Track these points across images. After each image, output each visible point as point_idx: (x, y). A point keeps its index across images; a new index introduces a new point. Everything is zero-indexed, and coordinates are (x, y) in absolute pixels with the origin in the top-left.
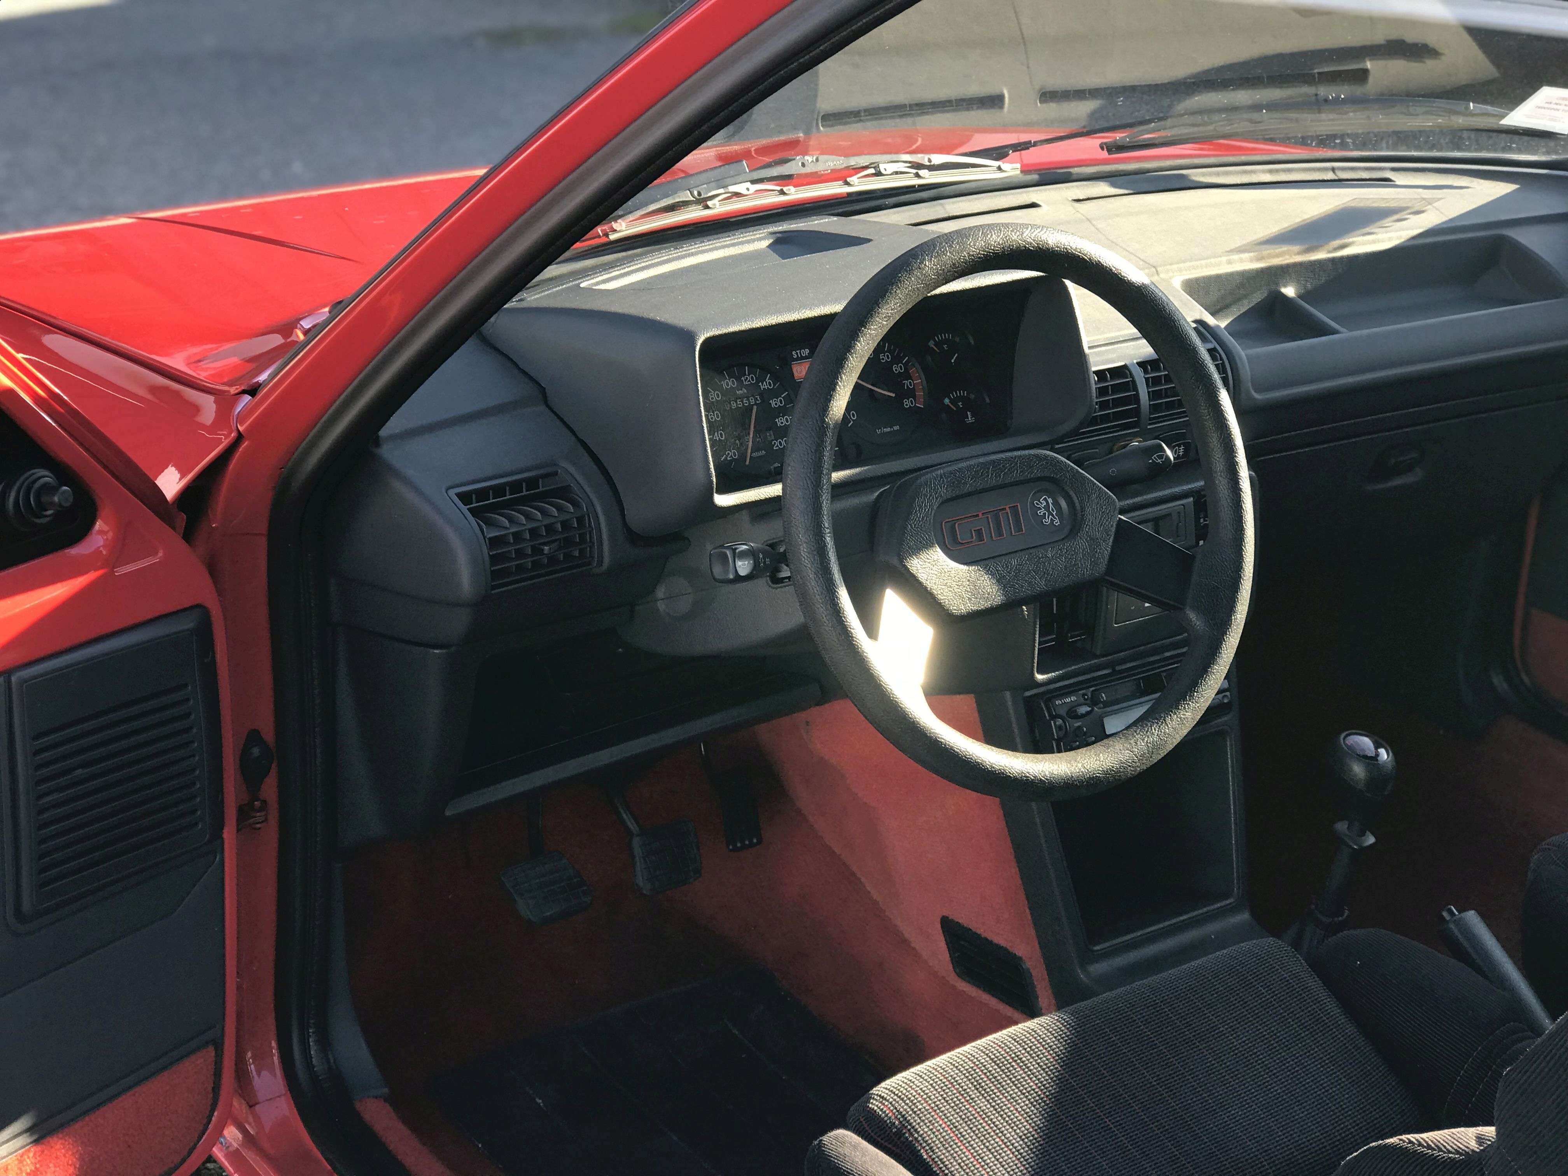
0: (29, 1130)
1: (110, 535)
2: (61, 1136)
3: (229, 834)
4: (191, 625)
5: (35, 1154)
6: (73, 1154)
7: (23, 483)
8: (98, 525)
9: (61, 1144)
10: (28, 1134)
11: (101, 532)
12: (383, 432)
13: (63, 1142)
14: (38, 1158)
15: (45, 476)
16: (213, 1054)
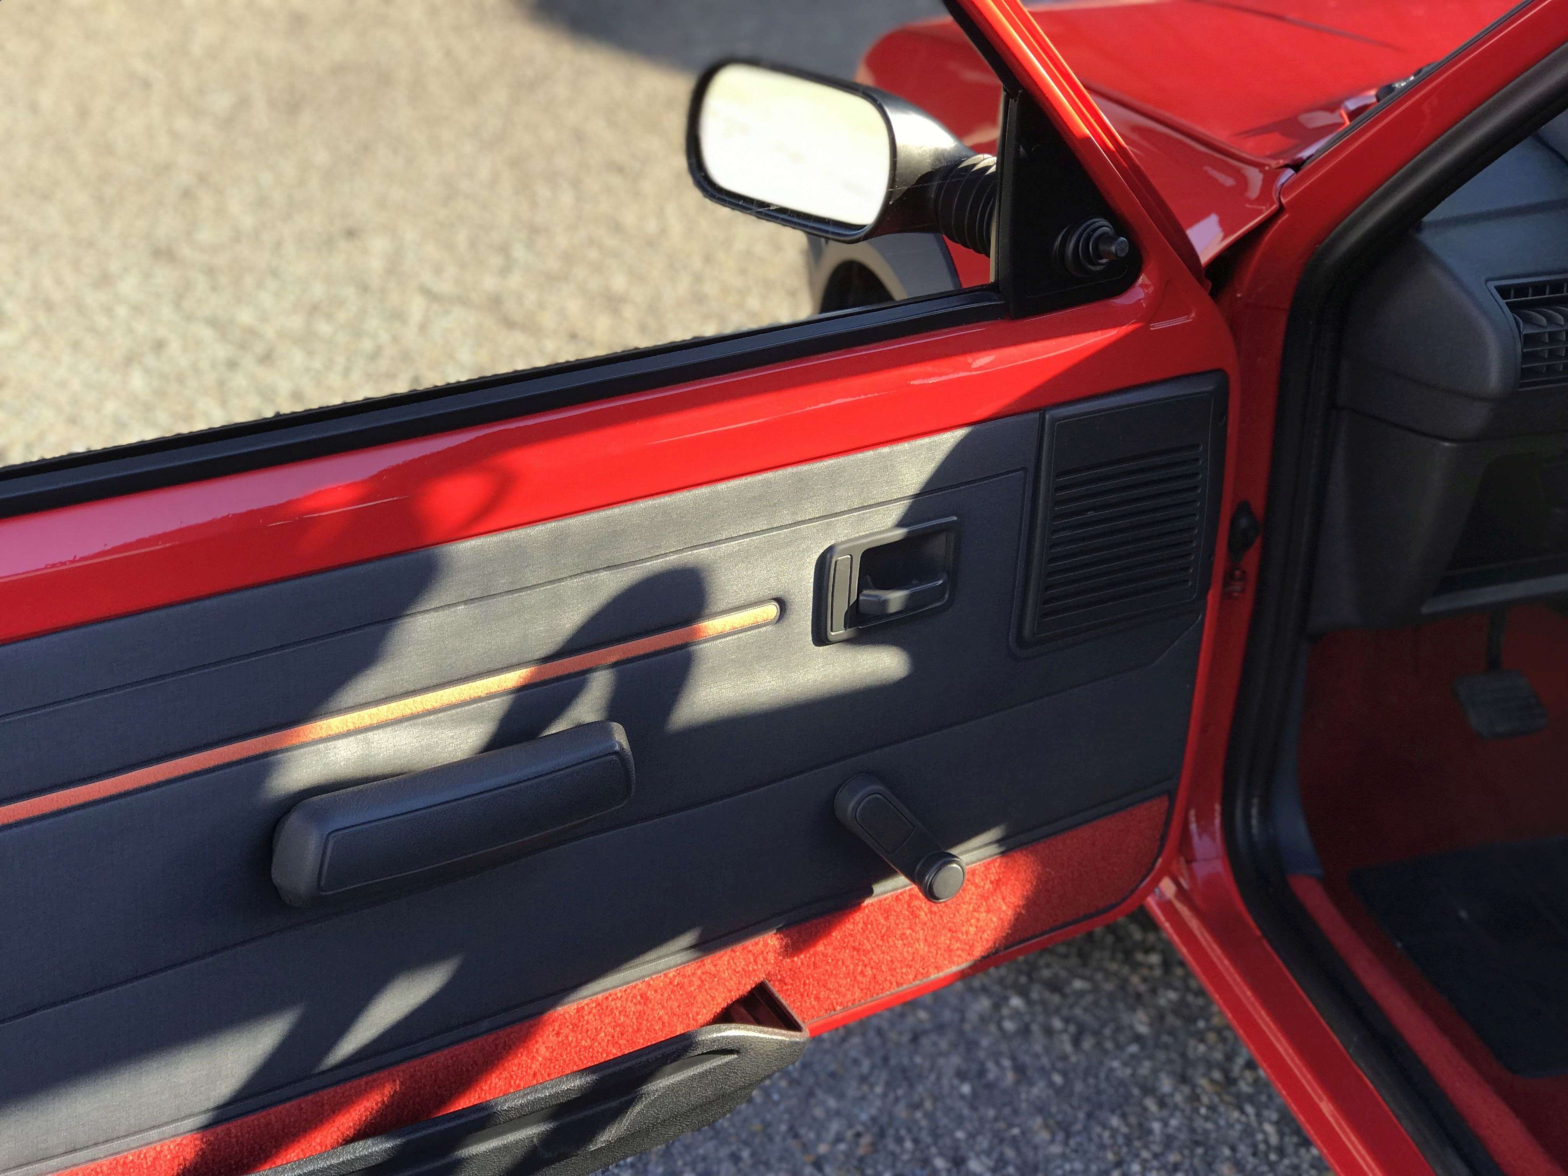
0: (999, 842)
1: (1151, 289)
2: (1024, 852)
3: (1212, 596)
4: (1210, 388)
5: (999, 866)
6: (1033, 871)
7: (1085, 229)
8: (1142, 279)
9: (1025, 860)
10: (997, 845)
11: (1143, 286)
12: (1426, 219)
13: (1026, 858)
14: (1002, 869)
15: (1104, 226)
16: (1167, 804)
